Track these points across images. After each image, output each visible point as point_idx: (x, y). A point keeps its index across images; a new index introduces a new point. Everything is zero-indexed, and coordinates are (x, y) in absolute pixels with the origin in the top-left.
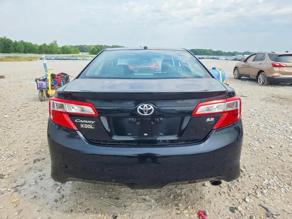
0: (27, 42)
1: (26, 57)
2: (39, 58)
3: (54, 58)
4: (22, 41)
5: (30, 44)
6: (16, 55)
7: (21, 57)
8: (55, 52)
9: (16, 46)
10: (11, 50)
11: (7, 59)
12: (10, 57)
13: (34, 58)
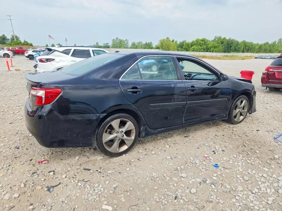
0: (249, 42)
1: (243, 56)
2: (254, 57)
3: (270, 57)
4: (244, 41)
5: (251, 44)
6: (233, 54)
7: (237, 56)
8: (275, 51)
9: (237, 45)
10: (232, 50)
11: (224, 58)
12: (227, 56)
13: (250, 57)
